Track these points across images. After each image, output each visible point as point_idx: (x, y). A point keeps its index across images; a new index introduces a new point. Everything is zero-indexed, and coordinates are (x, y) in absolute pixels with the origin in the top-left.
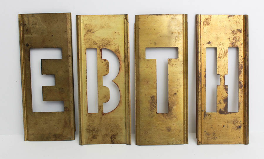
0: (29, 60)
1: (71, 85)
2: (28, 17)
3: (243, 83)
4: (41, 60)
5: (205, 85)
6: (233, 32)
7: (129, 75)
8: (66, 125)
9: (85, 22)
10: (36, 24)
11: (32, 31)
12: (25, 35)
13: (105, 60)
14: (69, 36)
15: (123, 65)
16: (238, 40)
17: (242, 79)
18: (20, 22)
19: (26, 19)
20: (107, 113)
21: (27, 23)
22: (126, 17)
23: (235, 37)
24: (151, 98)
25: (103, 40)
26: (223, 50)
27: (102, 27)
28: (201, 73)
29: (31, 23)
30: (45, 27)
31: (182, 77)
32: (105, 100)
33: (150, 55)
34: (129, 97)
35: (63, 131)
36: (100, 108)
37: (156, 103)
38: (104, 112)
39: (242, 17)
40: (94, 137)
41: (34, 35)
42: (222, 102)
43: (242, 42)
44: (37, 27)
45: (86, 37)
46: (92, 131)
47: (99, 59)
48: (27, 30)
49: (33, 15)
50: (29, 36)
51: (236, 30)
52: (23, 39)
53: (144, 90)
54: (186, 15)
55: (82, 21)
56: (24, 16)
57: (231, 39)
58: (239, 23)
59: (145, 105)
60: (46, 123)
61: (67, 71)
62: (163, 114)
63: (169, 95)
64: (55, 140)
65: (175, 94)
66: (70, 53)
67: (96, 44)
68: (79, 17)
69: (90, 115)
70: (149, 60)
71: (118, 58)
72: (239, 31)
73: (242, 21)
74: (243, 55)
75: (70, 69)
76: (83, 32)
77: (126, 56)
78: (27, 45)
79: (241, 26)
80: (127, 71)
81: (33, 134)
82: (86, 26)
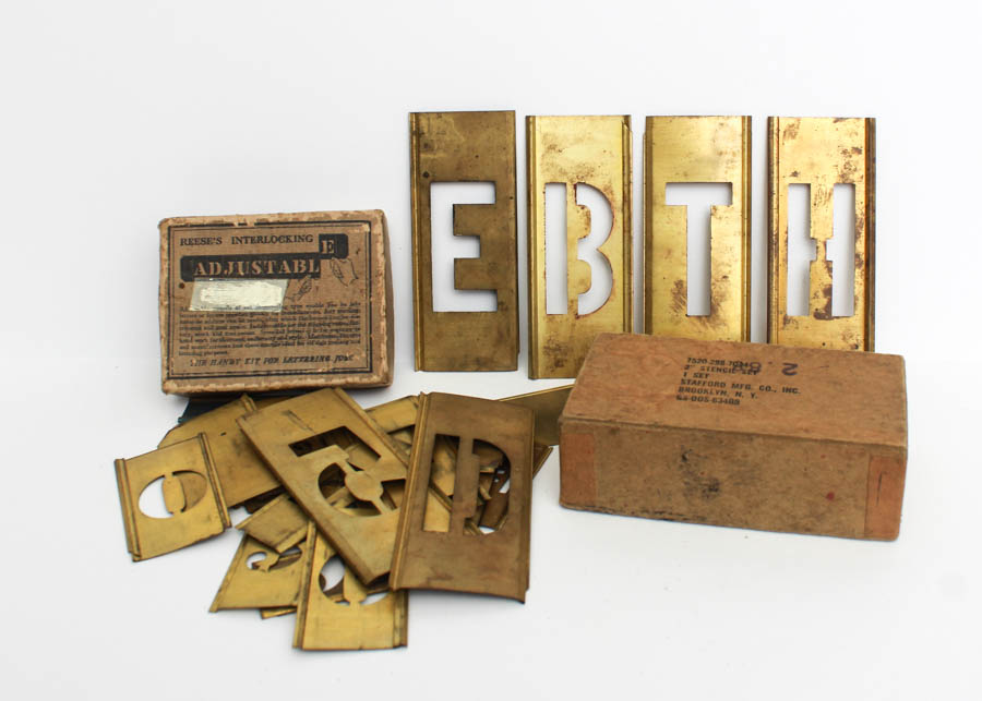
0: (429, 205)
1: (513, 257)
2: (429, 119)
3: (863, 257)
4: (454, 205)
5: (786, 260)
6: (845, 152)
7: (630, 238)
8: (500, 339)
9: (545, 130)
10: (444, 133)
11: (436, 147)
12: (423, 156)
13: (583, 207)
14: (511, 157)
15: (619, 216)
16: (855, 170)
17: (861, 247)
18: (411, 128)
19: (424, 122)
20: (586, 316)
21: (425, 130)
22: (627, 120)
23: (848, 163)
24: (676, 284)
25: (579, 166)
26: (823, 188)
27: (579, 140)
28: (777, 235)
29: (435, 130)
30: (463, 140)
31: (740, 243)
32: (582, 288)
33: (673, 197)
34: (630, 284)
35: (495, 352)
36: (572, 304)
37: (686, 295)
38: (580, 313)
39: (863, 123)
40: (558, 364)
41: (440, 155)
42: (821, 294)
43: (862, 172)
44: (447, 138)
45: (546, 160)
46: (555, 350)
47: (571, 205)
48: (426, 145)
49: (439, 114)
50: (431, 156)
51: (849, 149)
52: (418, 162)
53: (660, 269)
54: (750, 118)
55: (537, 127)
56: (421, 117)
57: (841, 167)
58: (857, 134)
59: (663, 299)
60: (460, 335)
61: (506, 229)
62: (699, 317)
63: (713, 280)
64: (476, 371)
65: (725, 277)
66: (511, 193)
67: (565, 173)
68: (531, 119)
69: (551, 317)
70: (672, 208)
71: (609, 203)
72: (858, 151)
73: (862, 131)
74: (863, 200)
75: (512, 224)
76: (540, 149)
77: (627, 200)
78: (426, 175)
79: (860, 142)
80: (627, 230)
81: (433, 358)
82: (545, 136)
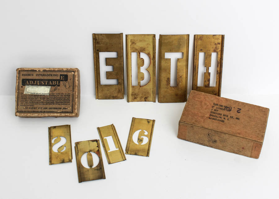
0: (99, 58)
1: (123, 71)
2: (98, 36)
3: (219, 72)
4: (106, 58)
5: (198, 72)
6: (215, 44)
7: (155, 67)
8: (119, 91)
9: (131, 38)
10: (103, 39)
11: (100, 43)
12: (97, 45)
13: (142, 59)
14: (122, 46)
15: (152, 61)
16: (218, 49)
17: (219, 69)
18: (93, 38)
19: (97, 36)
20: (143, 86)
21: (97, 38)
22: (154, 36)
23: (216, 47)
24: (167, 79)
25: (141, 48)
26: (209, 54)
27: (141, 41)
28: (196, 66)
29: (100, 39)
30: (108, 41)
31: (185, 68)
32: (142, 79)
33: (168, 55)
34: (155, 78)
35: (118, 95)
36: (139, 83)
37: (170, 82)
38: (141, 85)
39: (221, 36)
40: (135, 98)
41: (102, 45)
42: (207, 81)
43: (220, 49)
44: (104, 41)
45: (132, 46)
46: (134, 95)
47: (139, 58)
48: (98, 43)
49: (101, 34)
50: (99, 45)
51: (217, 43)
52: (95, 47)
53: (163, 75)
54: (189, 35)
55: (129, 38)
56: (96, 35)
57: (214, 48)
58: (219, 39)
59: (164, 83)
60: (108, 90)
61: (121, 64)
62: (174, 87)
63: (177, 78)
64: (113, 99)
65: (181, 77)
66: (122, 55)
67: (137, 50)
68: (127, 36)
69: (133, 87)
70: (167, 59)
71: (150, 57)
72: (219, 43)
73: (220, 38)
74: (220, 57)
75: (122, 63)
76: (129, 44)
77: (154, 57)
78: (98, 50)
79: (220, 41)
80: (154, 65)
81: (101, 96)
82: (131, 40)
